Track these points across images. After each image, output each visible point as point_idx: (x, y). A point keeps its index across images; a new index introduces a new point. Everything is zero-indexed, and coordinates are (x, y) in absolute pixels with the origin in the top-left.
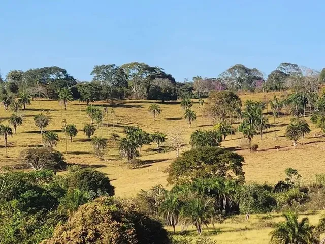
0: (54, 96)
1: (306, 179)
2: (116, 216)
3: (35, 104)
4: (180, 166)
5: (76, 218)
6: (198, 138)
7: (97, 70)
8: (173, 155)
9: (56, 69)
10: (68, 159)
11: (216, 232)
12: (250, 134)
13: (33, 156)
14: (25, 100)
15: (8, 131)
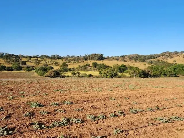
0: (47, 58)
1: (75, 68)
2: (54, 72)
3: (44, 59)
4: (61, 66)
5: (49, 72)
6: (63, 63)
7: (52, 55)
8: (60, 65)
9: (47, 55)
10: (48, 65)
11: (65, 73)
12: (69, 63)
13: (44, 65)
14: (43, 58)
15: (41, 62)
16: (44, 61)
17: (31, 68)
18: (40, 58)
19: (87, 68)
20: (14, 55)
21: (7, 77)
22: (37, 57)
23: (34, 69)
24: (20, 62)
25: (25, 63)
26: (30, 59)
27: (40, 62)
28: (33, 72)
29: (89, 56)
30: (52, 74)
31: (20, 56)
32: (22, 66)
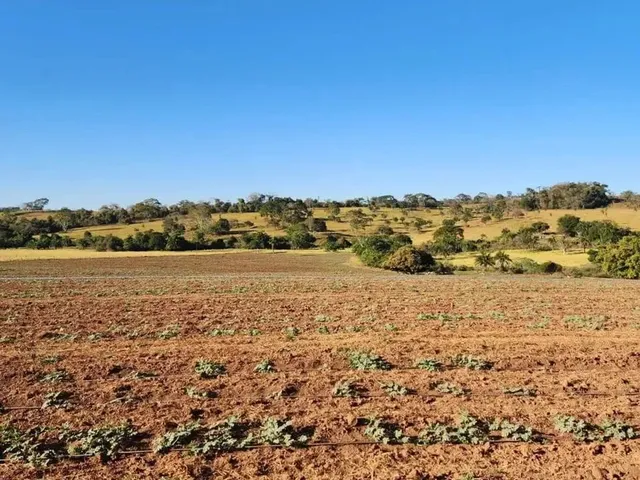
0: (389, 207)
1: (490, 238)
2: (413, 252)
3: (382, 209)
4: (439, 233)
5: (397, 253)
6: (445, 222)
7: (406, 196)
8: (435, 229)
9: (389, 196)
10: (394, 230)
11: (452, 259)
12: (466, 221)
13: (381, 229)
14: (377, 208)
15: (371, 220)
16: (379, 217)
17: (340, 241)
18: (366, 206)
19: (536, 238)
20: (293, 201)
21: (275, 270)
22: (357, 204)
23: (349, 245)
24: (309, 222)
25: (324, 224)
26: (337, 212)
27: (367, 220)
28: (349, 255)
29: (544, 192)
30: (406, 259)
31: (307, 204)
32: (314, 234)
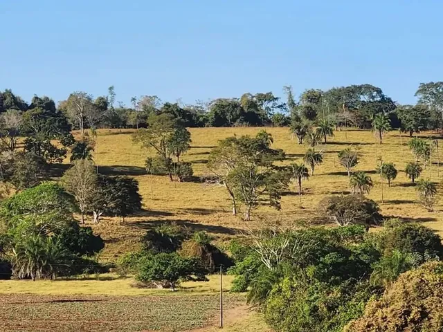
0: (366, 125)
3: (340, 135)
5: (394, 290)
7: (424, 89)
9: (369, 88)
10: (384, 211)
13: (338, 207)
14: (326, 130)
15: (303, 172)
16: (331, 163)
17: (189, 250)
18: (285, 122)
20: (19, 105)
22: (251, 113)
23: (222, 263)
25: (132, 188)
26: (181, 141)
27: (288, 173)
28: (221, 300)
30: (424, 314)
32: (97, 224)
